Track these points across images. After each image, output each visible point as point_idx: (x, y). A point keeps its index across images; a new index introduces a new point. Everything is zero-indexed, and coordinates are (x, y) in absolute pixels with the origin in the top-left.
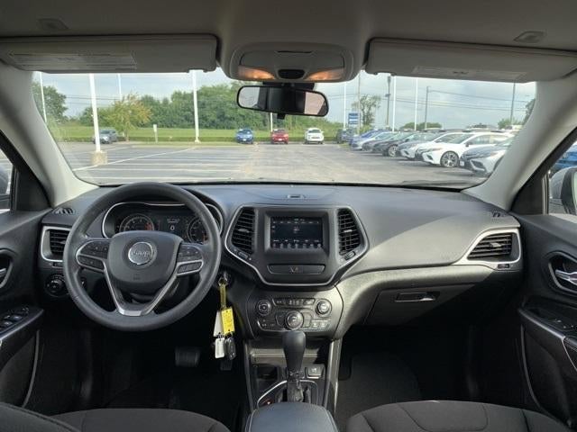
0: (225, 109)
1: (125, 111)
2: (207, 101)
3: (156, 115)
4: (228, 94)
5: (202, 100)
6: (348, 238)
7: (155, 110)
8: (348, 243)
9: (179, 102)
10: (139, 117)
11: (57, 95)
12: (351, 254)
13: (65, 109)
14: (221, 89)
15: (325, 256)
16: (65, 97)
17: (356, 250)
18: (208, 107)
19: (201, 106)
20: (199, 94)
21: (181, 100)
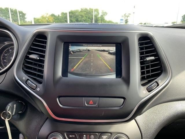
0: (78, 18)
1: (45, 18)
2: (72, 15)
3: (55, 20)
4: (79, 13)
5: (71, 15)
6: (148, 67)
7: (55, 18)
8: (148, 72)
9: (63, 16)
10: (50, 20)
11: (23, 13)
12: (153, 84)
13: (26, 18)
14: (77, 11)
15: (124, 87)
16: (26, 14)
17: (159, 80)
18: (73, 17)
19: (70, 17)
20: (70, 13)
21: (64, 15)
